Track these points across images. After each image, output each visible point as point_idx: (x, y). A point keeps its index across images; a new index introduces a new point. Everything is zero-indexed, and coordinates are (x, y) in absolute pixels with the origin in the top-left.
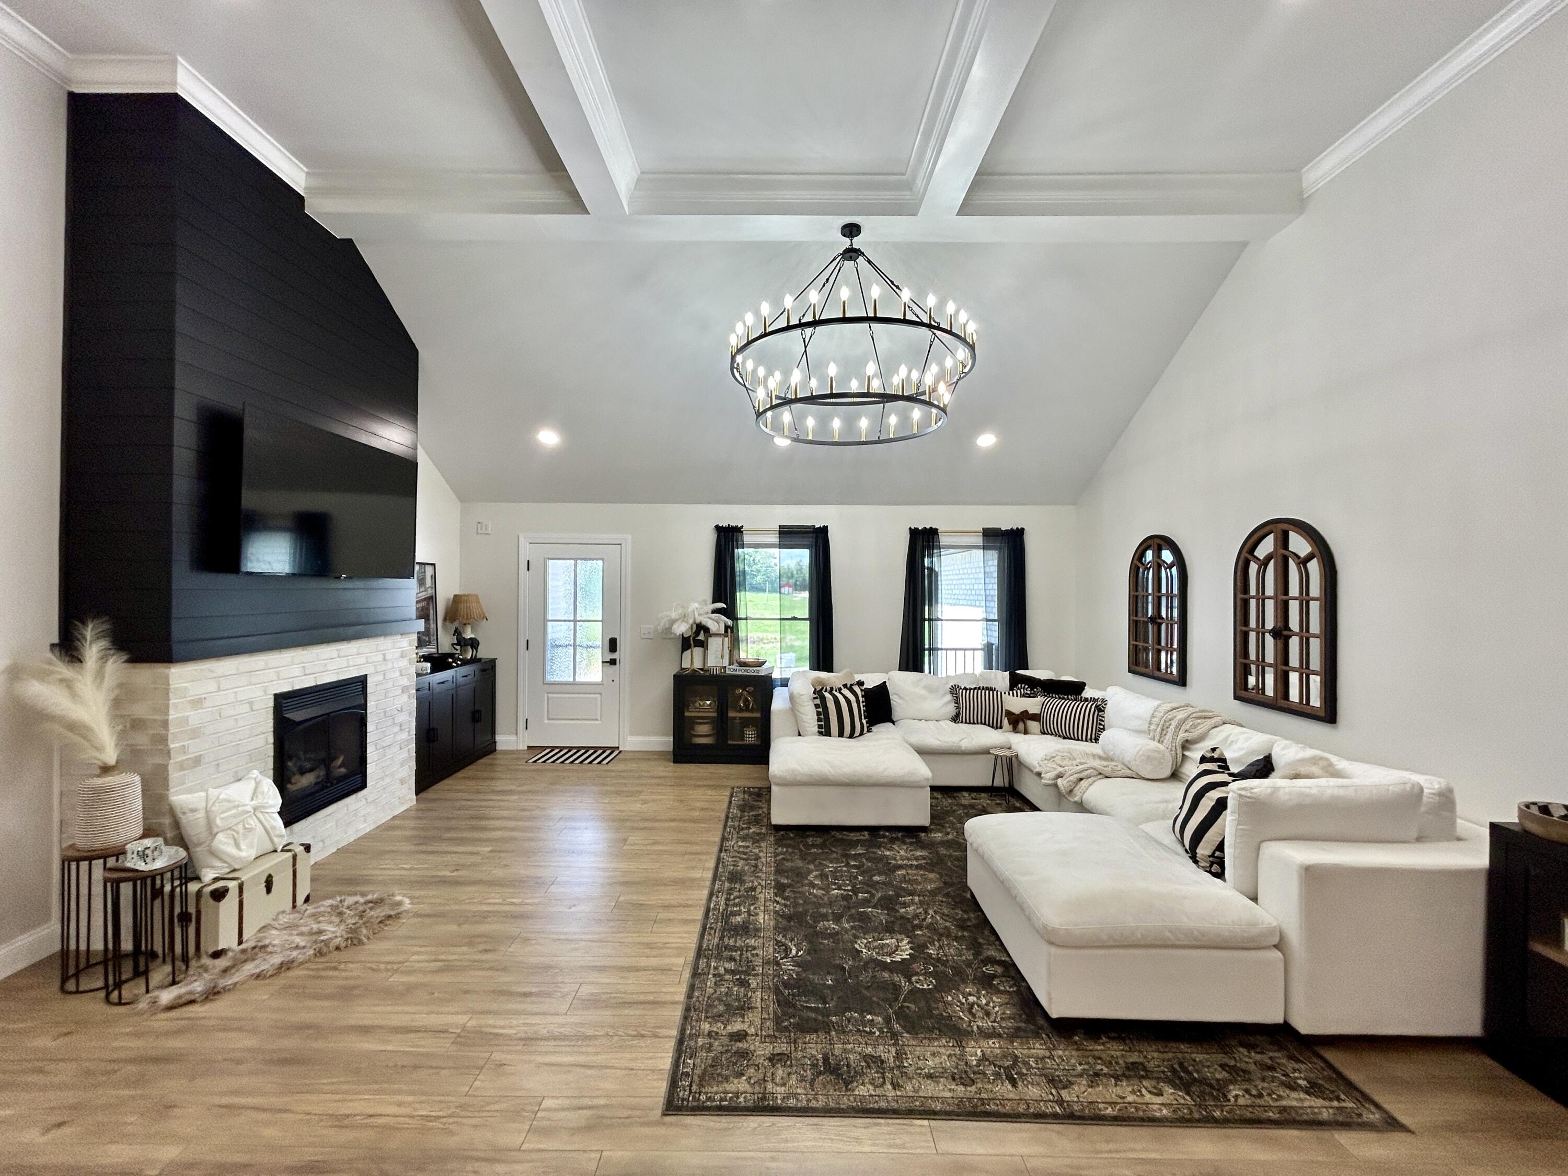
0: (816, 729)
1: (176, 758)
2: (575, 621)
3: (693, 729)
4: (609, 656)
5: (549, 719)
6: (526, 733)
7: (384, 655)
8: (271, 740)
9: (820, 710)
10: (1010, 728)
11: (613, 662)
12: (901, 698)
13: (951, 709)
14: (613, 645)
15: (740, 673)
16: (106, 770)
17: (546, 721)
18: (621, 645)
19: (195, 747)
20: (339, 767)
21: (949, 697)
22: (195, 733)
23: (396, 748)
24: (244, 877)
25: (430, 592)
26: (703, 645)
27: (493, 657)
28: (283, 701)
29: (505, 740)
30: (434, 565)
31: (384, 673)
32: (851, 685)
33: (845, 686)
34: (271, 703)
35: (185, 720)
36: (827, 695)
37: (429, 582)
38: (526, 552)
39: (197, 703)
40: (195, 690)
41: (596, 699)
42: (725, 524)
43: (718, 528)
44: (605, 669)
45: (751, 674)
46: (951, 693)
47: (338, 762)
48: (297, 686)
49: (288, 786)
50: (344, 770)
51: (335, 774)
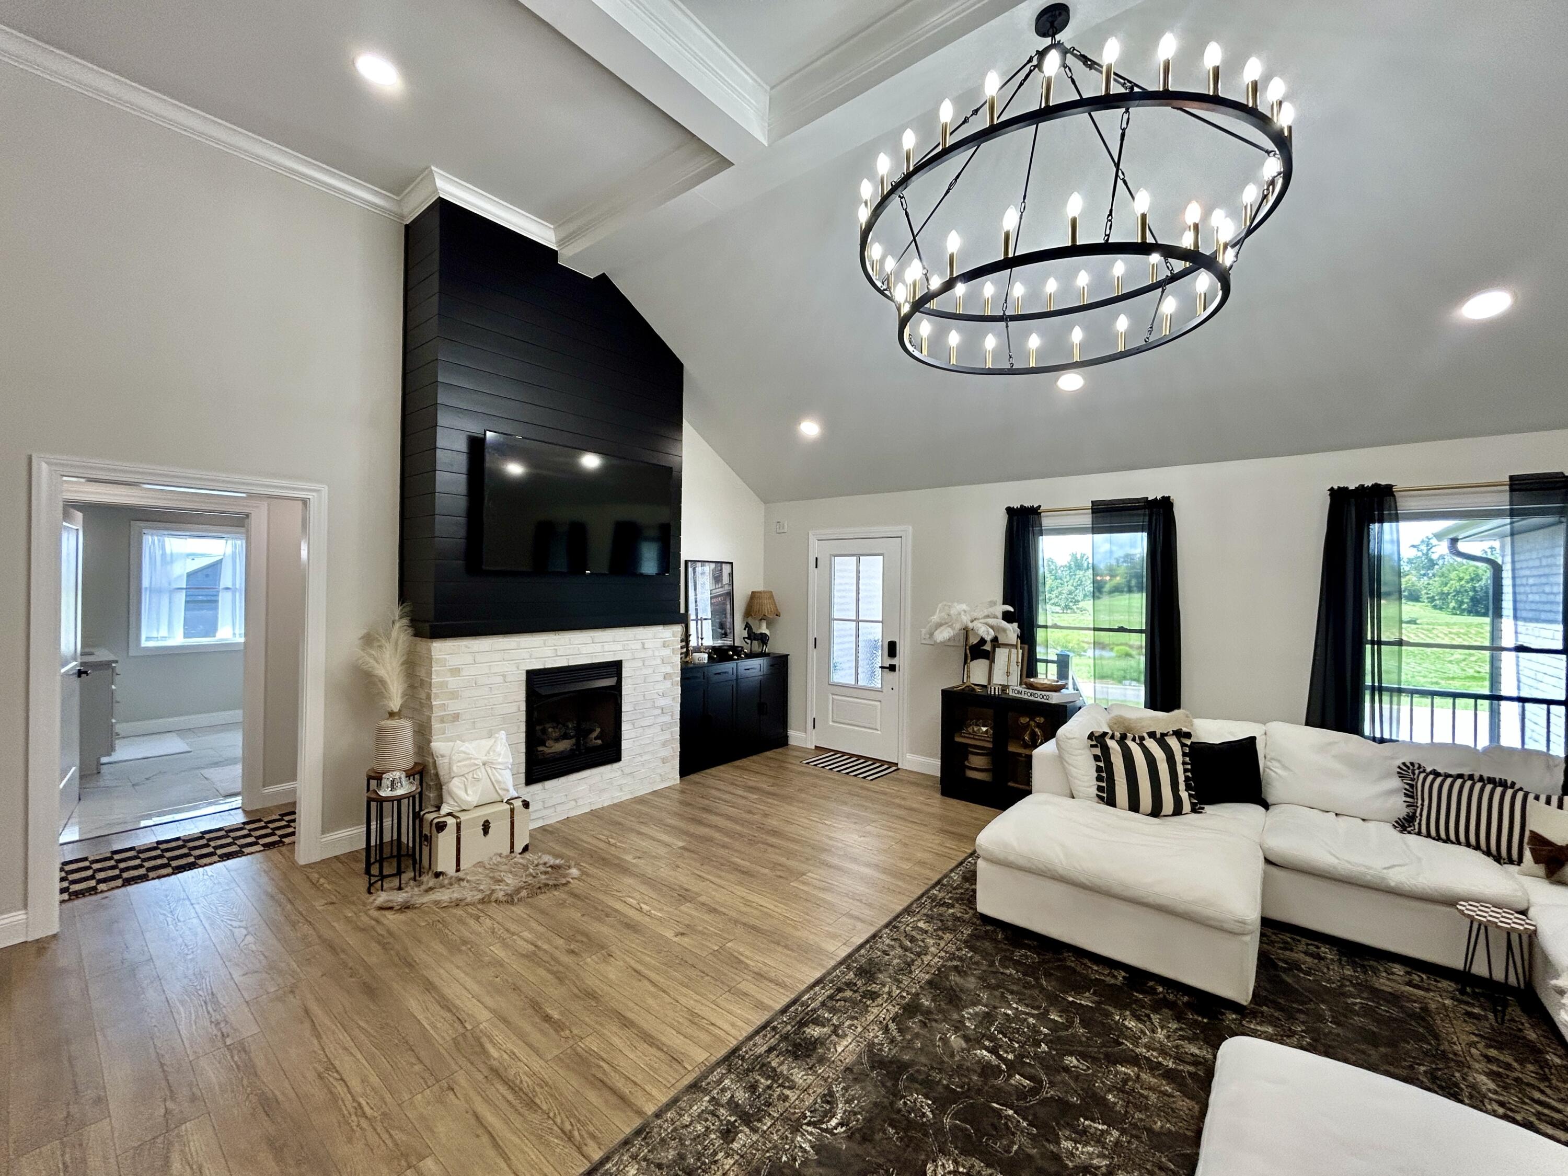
0: (1094, 791)
1: (436, 714)
2: (857, 621)
3: (967, 759)
4: (888, 662)
5: (833, 722)
6: (814, 731)
7: (643, 644)
8: (523, 707)
9: (1102, 764)
10: (1538, 870)
11: (892, 668)
12: (1285, 768)
13: (1398, 806)
14: (892, 649)
15: (1026, 697)
16: (392, 715)
17: (831, 723)
18: (899, 649)
19: (454, 706)
20: (594, 739)
21: (1394, 781)
22: (454, 695)
23: (657, 729)
24: (463, 817)
25: (727, 588)
26: (989, 656)
27: (783, 651)
28: (535, 678)
29: (796, 736)
30: (731, 563)
31: (643, 660)
32: (1163, 735)
33: (1152, 735)
34: (524, 678)
35: (444, 684)
36: (1112, 744)
37: (726, 579)
38: (816, 549)
39: (456, 671)
40: (454, 661)
41: (876, 706)
42: (1016, 505)
43: (1009, 510)
44: (885, 674)
45: (1038, 699)
46: (1401, 776)
47: (594, 734)
48: (549, 665)
49: (540, 749)
50: (599, 742)
51: (590, 744)
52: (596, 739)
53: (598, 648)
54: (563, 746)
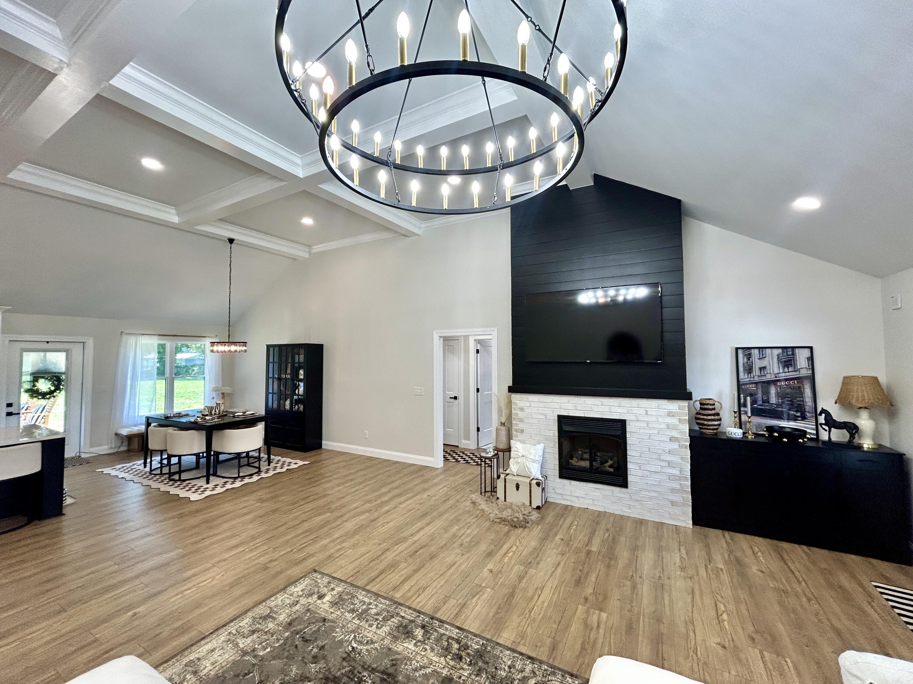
1: (514, 427)
16: (502, 424)
19: (521, 426)
20: (608, 467)
22: (521, 420)
23: (664, 477)
25: (804, 372)
28: (562, 420)
30: (811, 348)
31: (647, 422)
34: (557, 419)
37: (802, 364)
40: (521, 404)
47: (609, 464)
48: (571, 414)
49: (570, 461)
50: (612, 470)
51: (605, 469)
52: (610, 466)
53: (607, 409)
54: (585, 464)
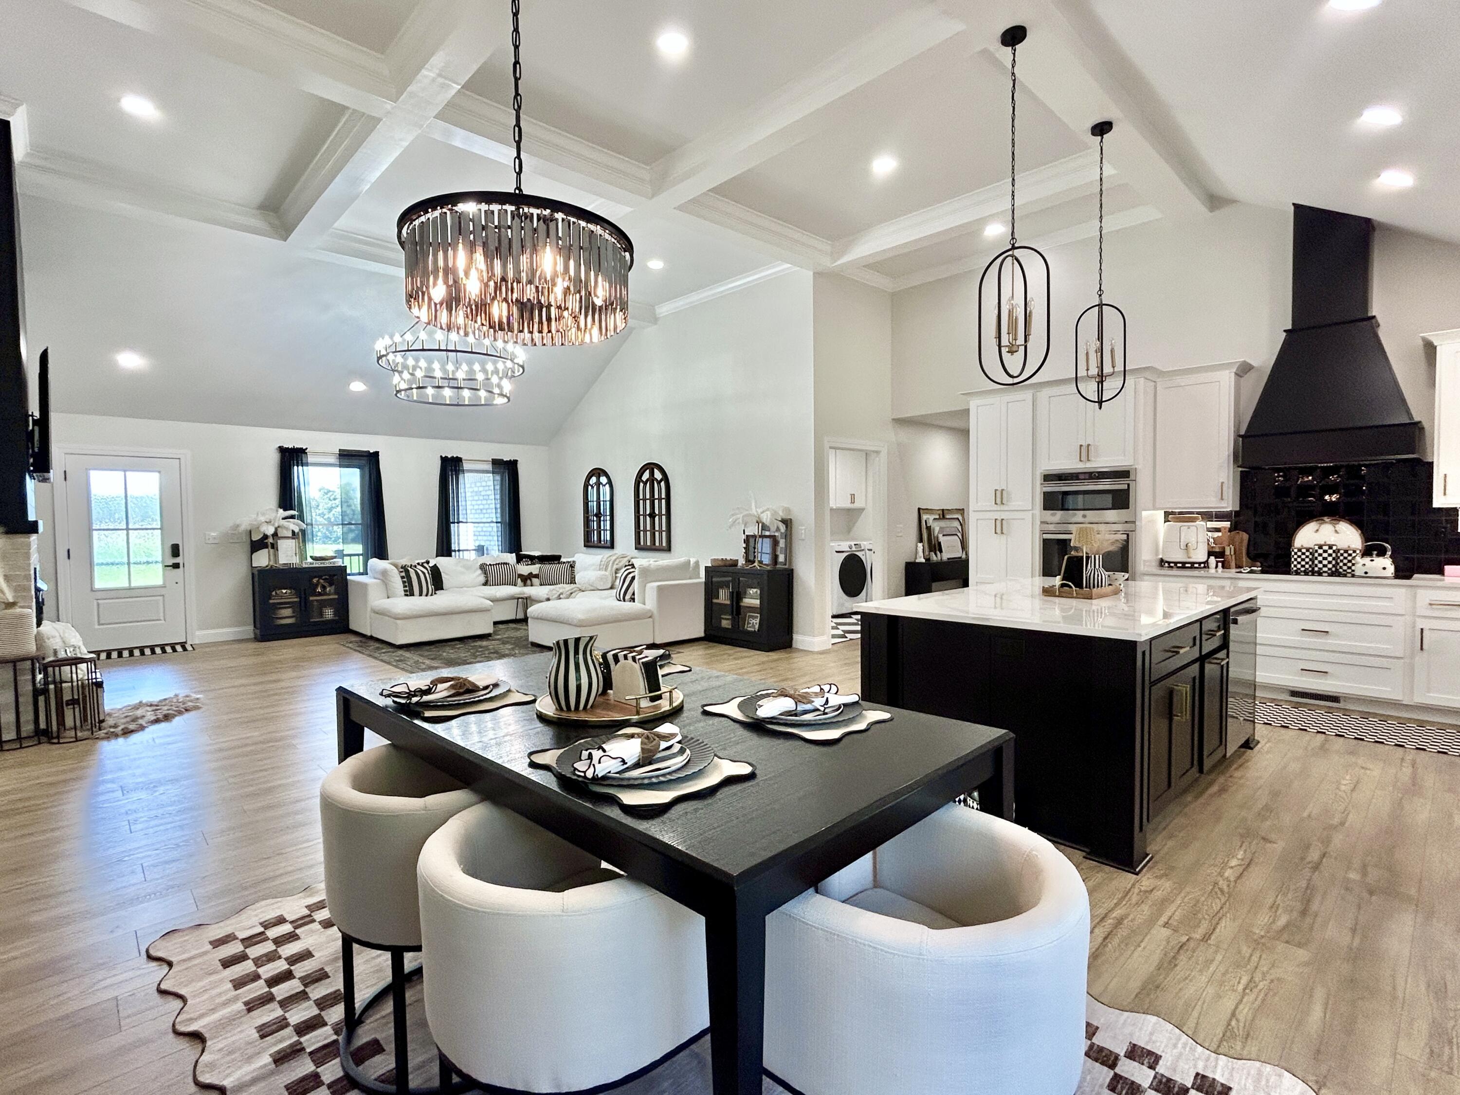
0: (403, 593)
2: (127, 529)
3: (276, 613)
4: (171, 561)
9: (405, 580)
10: (522, 584)
11: (176, 566)
14: (175, 551)
15: (317, 565)
18: (185, 549)
21: (479, 572)
26: (273, 547)
32: (423, 563)
33: (418, 564)
36: (409, 569)
41: (157, 600)
42: (288, 446)
43: (281, 449)
44: (167, 573)
45: (327, 565)
46: (479, 568)
